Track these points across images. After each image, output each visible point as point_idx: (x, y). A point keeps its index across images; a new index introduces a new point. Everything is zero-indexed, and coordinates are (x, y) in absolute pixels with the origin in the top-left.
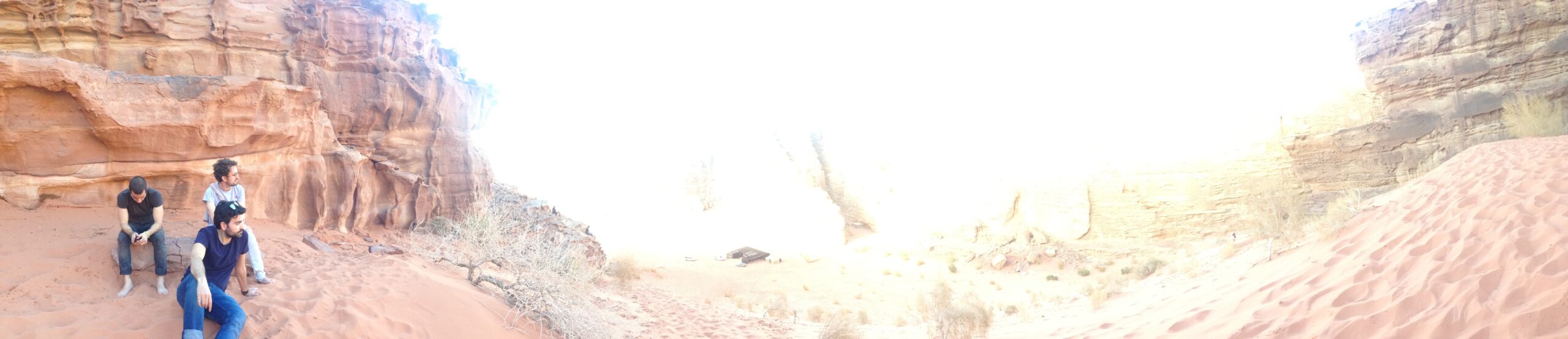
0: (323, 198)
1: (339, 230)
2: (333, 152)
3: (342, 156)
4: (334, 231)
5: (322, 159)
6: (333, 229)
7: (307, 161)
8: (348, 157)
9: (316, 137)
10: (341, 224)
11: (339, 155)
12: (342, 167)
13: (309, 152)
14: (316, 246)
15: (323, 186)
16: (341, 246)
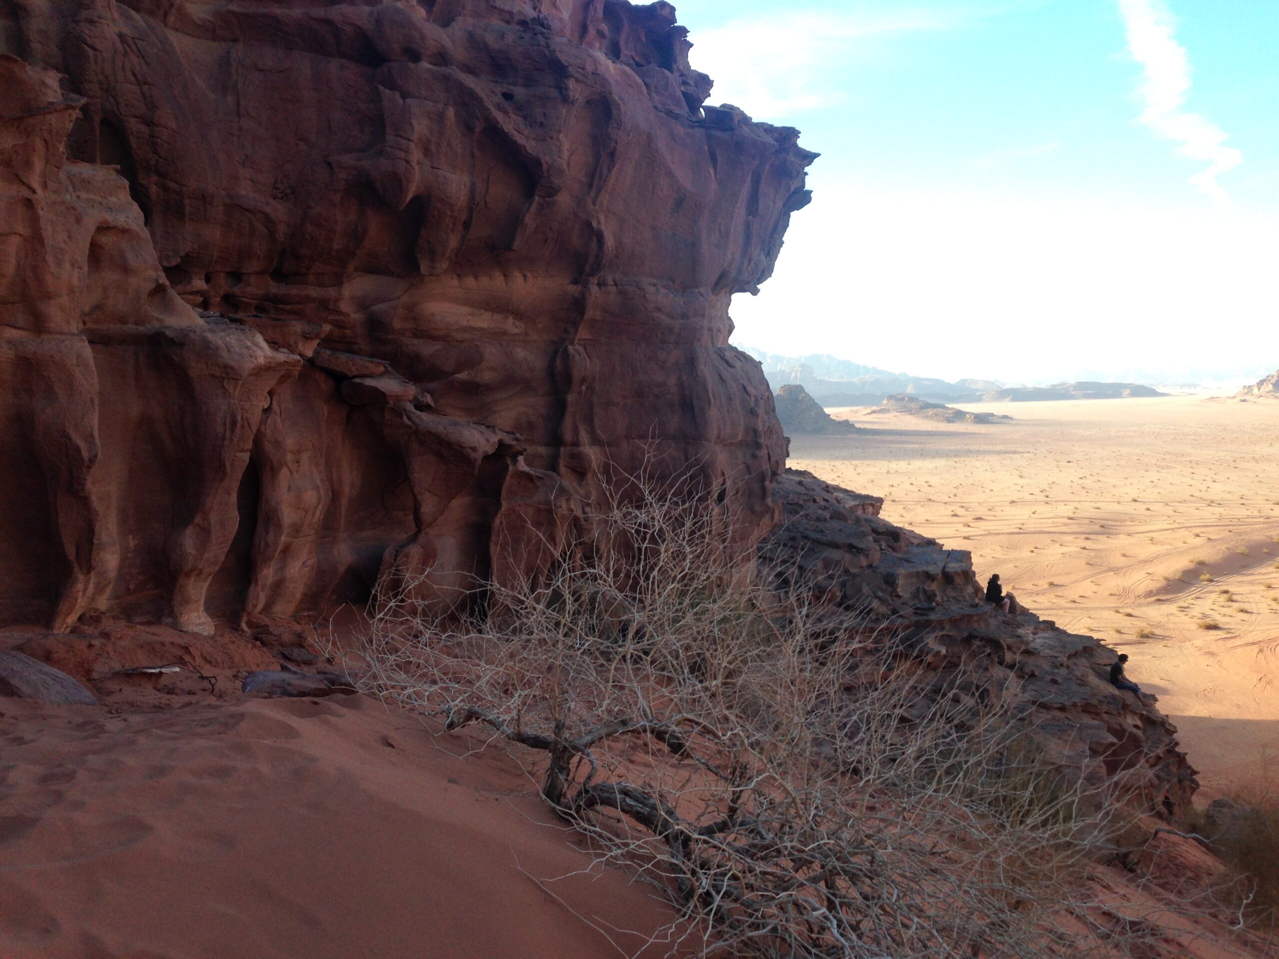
0: (85, 502)
1: (175, 625)
2: (151, 327)
3: (181, 345)
4: (153, 629)
5: (87, 351)
6: (149, 623)
7: (11, 353)
8: (207, 351)
9: (50, 259)
10: (186, 601)
11: (171, 342)
16: (163, 681)
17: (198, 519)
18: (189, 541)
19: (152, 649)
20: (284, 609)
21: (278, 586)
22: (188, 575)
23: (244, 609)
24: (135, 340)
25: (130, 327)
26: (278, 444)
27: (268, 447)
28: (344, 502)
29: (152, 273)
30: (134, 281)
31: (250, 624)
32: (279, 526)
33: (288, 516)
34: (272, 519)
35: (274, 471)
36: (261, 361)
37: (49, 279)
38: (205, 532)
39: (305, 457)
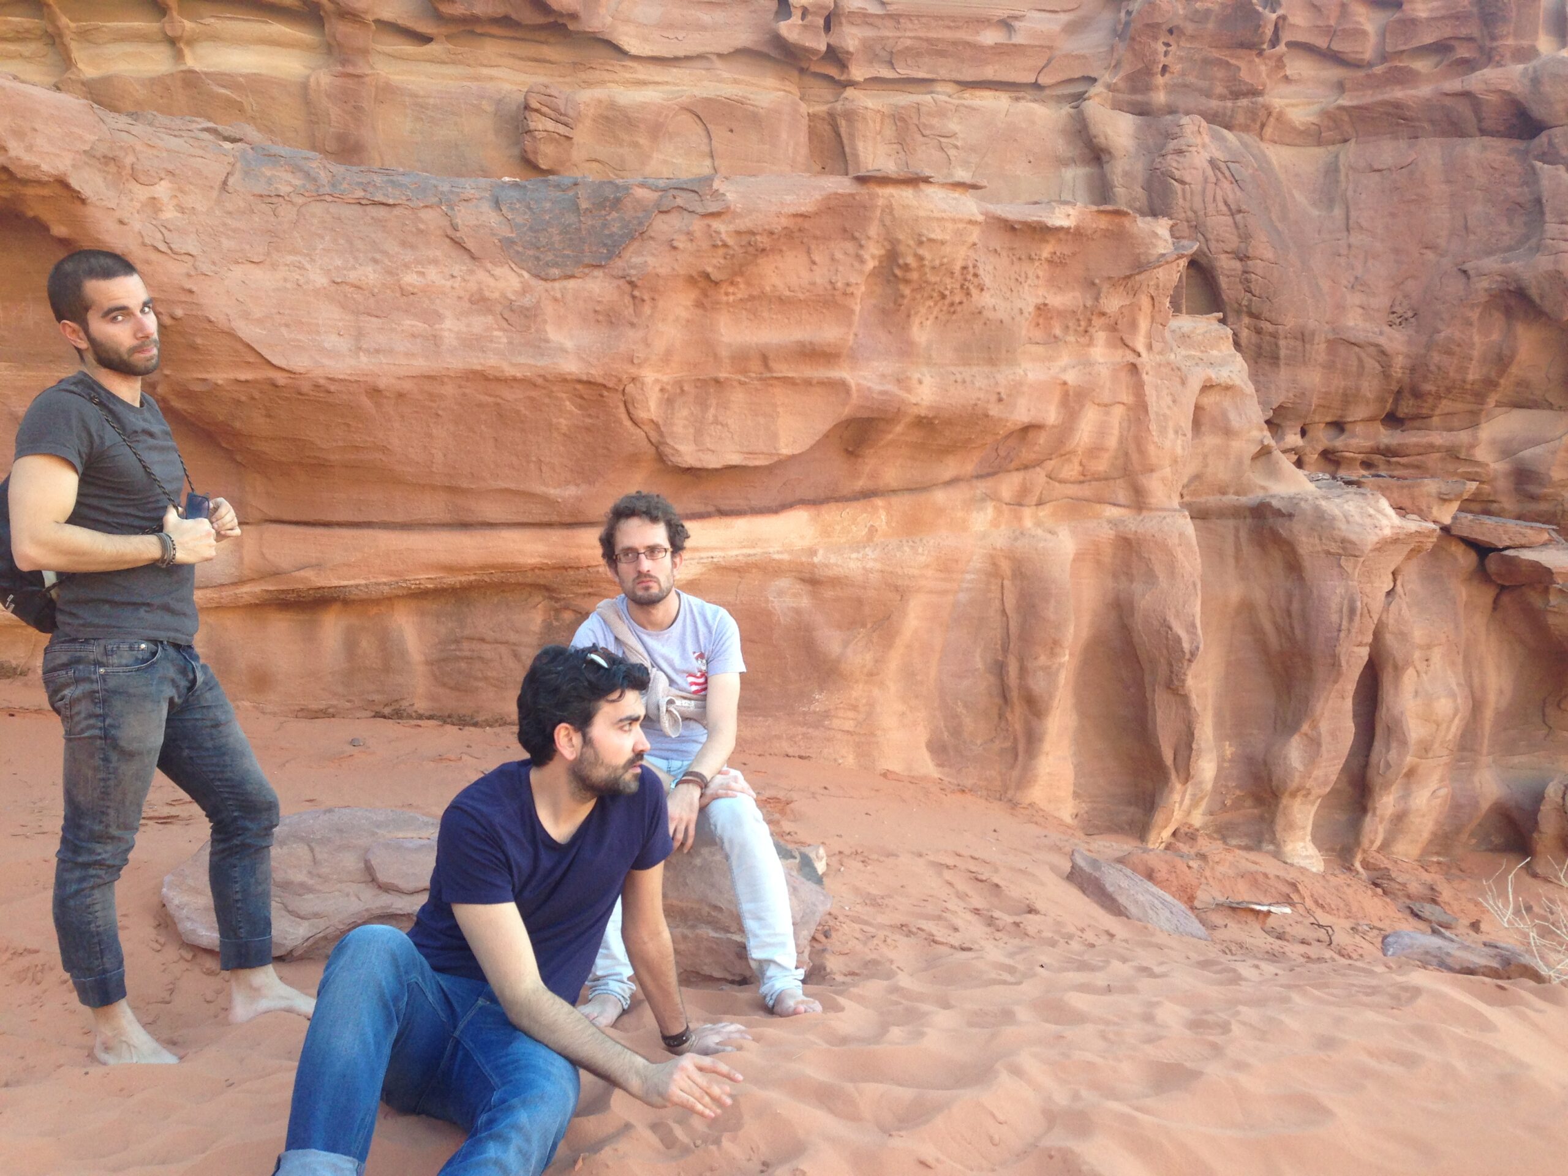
0: (1184, 700)
1: (1278, 855)
2: (1250, 499)
3: (1290, 516)
4: (1252, 856)
5: (1188, 527)
6: (1248, 848)
7: (1112, 533)
8: (1321, 522)
9: (1153, 427)
10: (1290, 826)
11: (1279, 513)
12: (1294, 566)
13: (1122, 496)
14: (1122, 900)
15: (1186, 646)
16: (1271, 922)
17: (1305, 727)
18: (1294, 753)
19: (1254, 880)
20: (1407, 849)
21: (1400, 818)
22: (1293, 795)
23: (1358, 843)
24: (1237, 512)
25: (1231, 499)
26: (1403, 636)
27: (1390, 639)
28: (1489, 714)
29: (1256, 434)
30: (1236, 445)
31: (1366, 865)
32: (1404, 743)
33: (1415, 730)
34: (1395, 731)
35: (1398, 670)
36: (1387, 532)
37: (1152, 450)
38: (1314, 743)
39: (1437, 655)
